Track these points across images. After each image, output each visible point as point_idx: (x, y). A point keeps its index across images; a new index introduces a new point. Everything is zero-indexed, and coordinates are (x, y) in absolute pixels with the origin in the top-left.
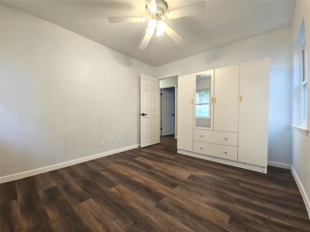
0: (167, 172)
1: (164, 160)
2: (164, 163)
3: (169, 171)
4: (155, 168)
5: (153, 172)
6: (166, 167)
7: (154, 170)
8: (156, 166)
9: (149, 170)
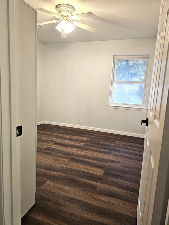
0: (54, 157)
1: (60, 174)
2: (59, 168)
3: (52, 159)
4: (67, 160)
5: (66, 156)
6: (54, 162)
7: (67, 158)
8: (66, 161)
9: (71, 157)
